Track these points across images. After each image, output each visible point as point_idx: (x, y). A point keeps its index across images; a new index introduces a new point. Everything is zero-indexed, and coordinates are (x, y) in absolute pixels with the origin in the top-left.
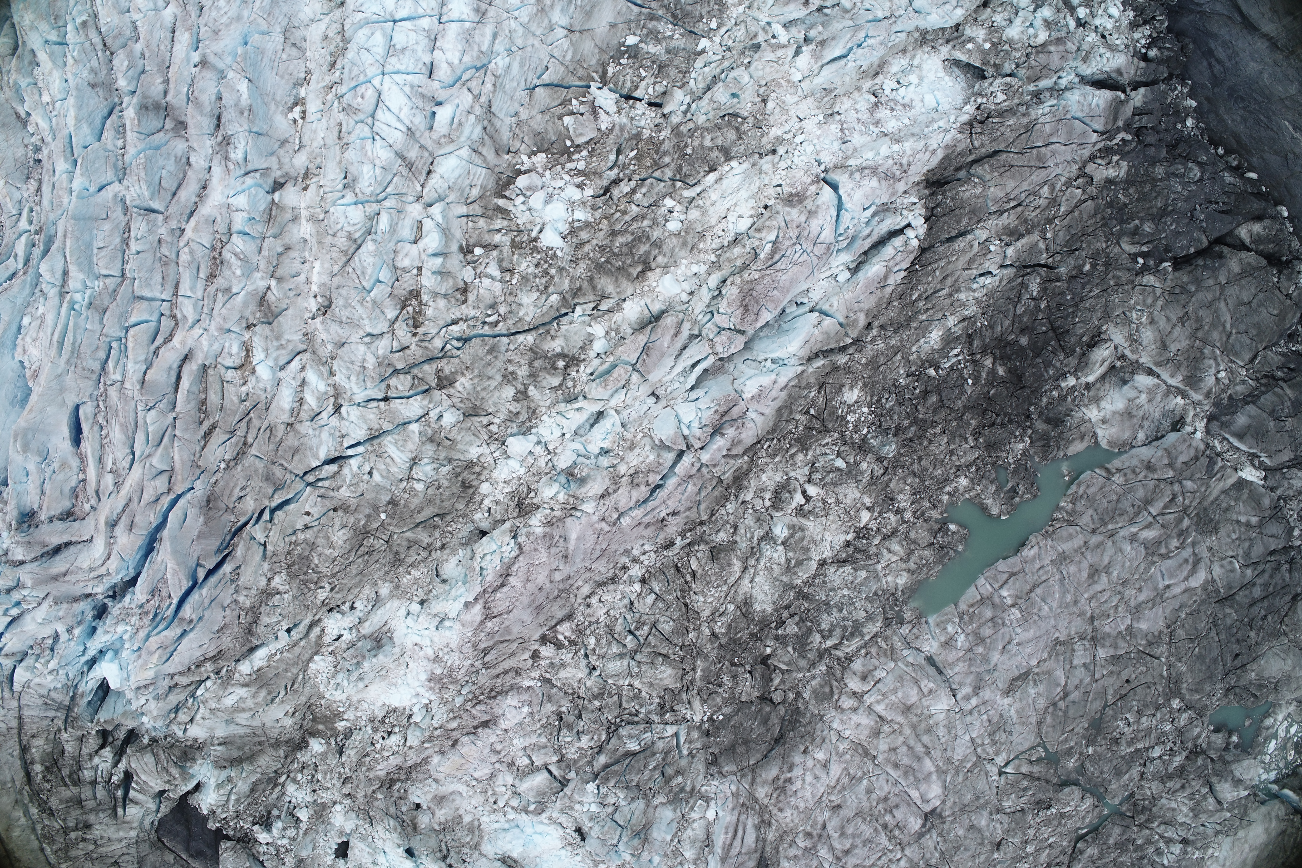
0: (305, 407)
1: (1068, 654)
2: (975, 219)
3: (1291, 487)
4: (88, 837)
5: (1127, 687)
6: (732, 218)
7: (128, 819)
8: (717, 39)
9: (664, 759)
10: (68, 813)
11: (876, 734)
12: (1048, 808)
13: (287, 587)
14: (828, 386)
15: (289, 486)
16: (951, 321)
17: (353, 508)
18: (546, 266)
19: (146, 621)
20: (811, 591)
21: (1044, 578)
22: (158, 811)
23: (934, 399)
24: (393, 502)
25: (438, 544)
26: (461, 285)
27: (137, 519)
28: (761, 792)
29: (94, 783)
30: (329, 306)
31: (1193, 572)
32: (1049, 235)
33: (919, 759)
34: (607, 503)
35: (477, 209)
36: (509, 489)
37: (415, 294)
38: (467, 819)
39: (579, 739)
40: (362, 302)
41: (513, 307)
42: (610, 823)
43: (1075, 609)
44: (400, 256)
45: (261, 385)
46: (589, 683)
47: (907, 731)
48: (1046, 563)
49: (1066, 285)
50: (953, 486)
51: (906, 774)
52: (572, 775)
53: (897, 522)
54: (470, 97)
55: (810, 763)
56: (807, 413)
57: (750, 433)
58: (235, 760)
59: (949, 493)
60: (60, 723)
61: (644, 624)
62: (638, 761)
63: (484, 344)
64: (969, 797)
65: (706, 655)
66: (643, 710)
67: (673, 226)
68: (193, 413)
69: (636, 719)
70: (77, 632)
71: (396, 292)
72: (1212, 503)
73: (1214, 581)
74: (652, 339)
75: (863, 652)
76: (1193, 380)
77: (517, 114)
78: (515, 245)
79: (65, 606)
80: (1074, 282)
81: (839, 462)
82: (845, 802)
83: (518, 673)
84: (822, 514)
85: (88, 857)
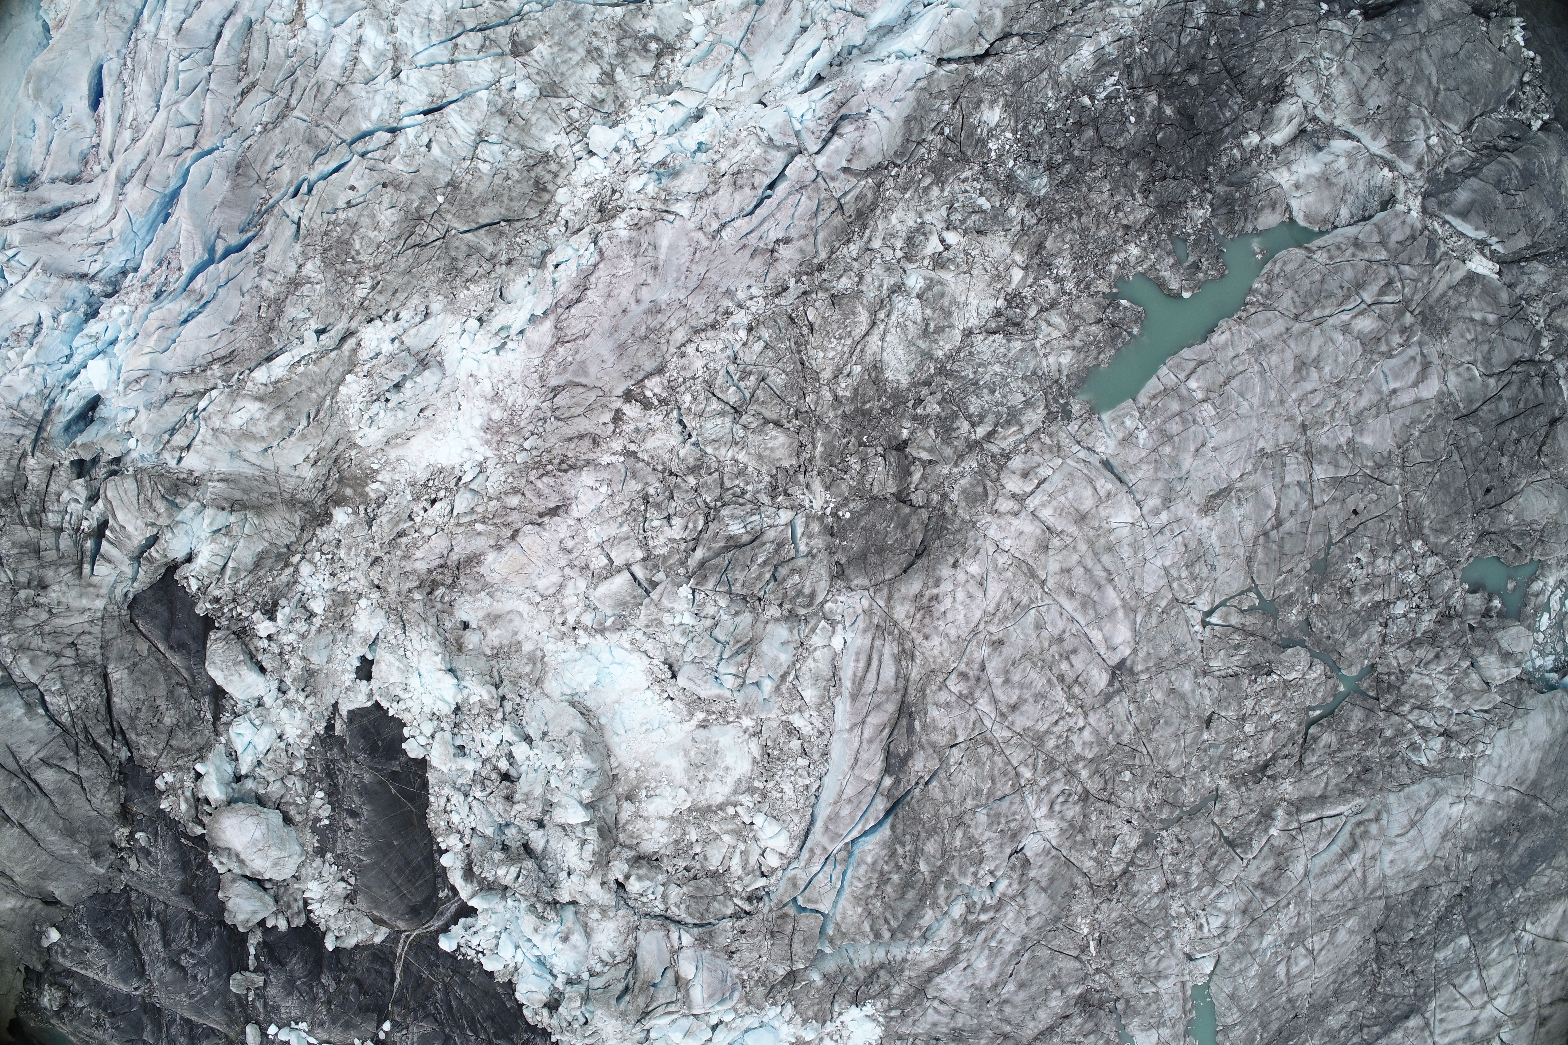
0: (359, 67)
1: (1278, 470)
3: (1532, 283)
4: (42, 600)
5: (1356, 520)
7: (95, 580)
9: (776, 551)
10: (21, 562)
11: (1043, 548)
12: (1269, 674)
13: (321, 276)
14: (963, 100)
15: (334, 153)
16: (1104, 38)
17: (406, 185)
19: (149, 294)
20: (955, 367)
21: (1240, 368)
22: (134, 579)
23: (1090, 133)
24: (453, 185)
25: (504, 258)
27: (153, 171)
28: (901, 611)
29: (59, 530)
31: (1423, 376)
33: (1100, 587)
34: (705, 206)
36: (590, 194)
38: (527, 647)
39: (670, 525)
42: (708, 641)
43: (1281, 410)
45: (312, 37)
46: (683, 454)
47: (1083, 547)
48: (1241, 351)
49: (1237, 19)
50: (1123, 255)
51: (1084, 605)
52: (660, 576)
53: (1057, 291)
55: (961, 577)
56: (941, 132)
57: (874, 138)
58: (237, 503)
59: (1117, 263)
60: (27, 444)
61: (750, 373)
62: (744, 554)
63: (567, 8)
64: (1166, 649)
65: (828, 426)
66: (749, 488)
68: (231, 68)
69: (741, 501)
70: (64, 318)
72: (1438, 300)
73: (1450, 394)
74: (758, 17)
75: (1023, 448)
76: (1399, 146)
79: (54, 280)
80: (1247, 20)
81: (982, 201)
82: (1008, 636)
83: (595, 441)
84: (964, 268)
85: (39, 629)
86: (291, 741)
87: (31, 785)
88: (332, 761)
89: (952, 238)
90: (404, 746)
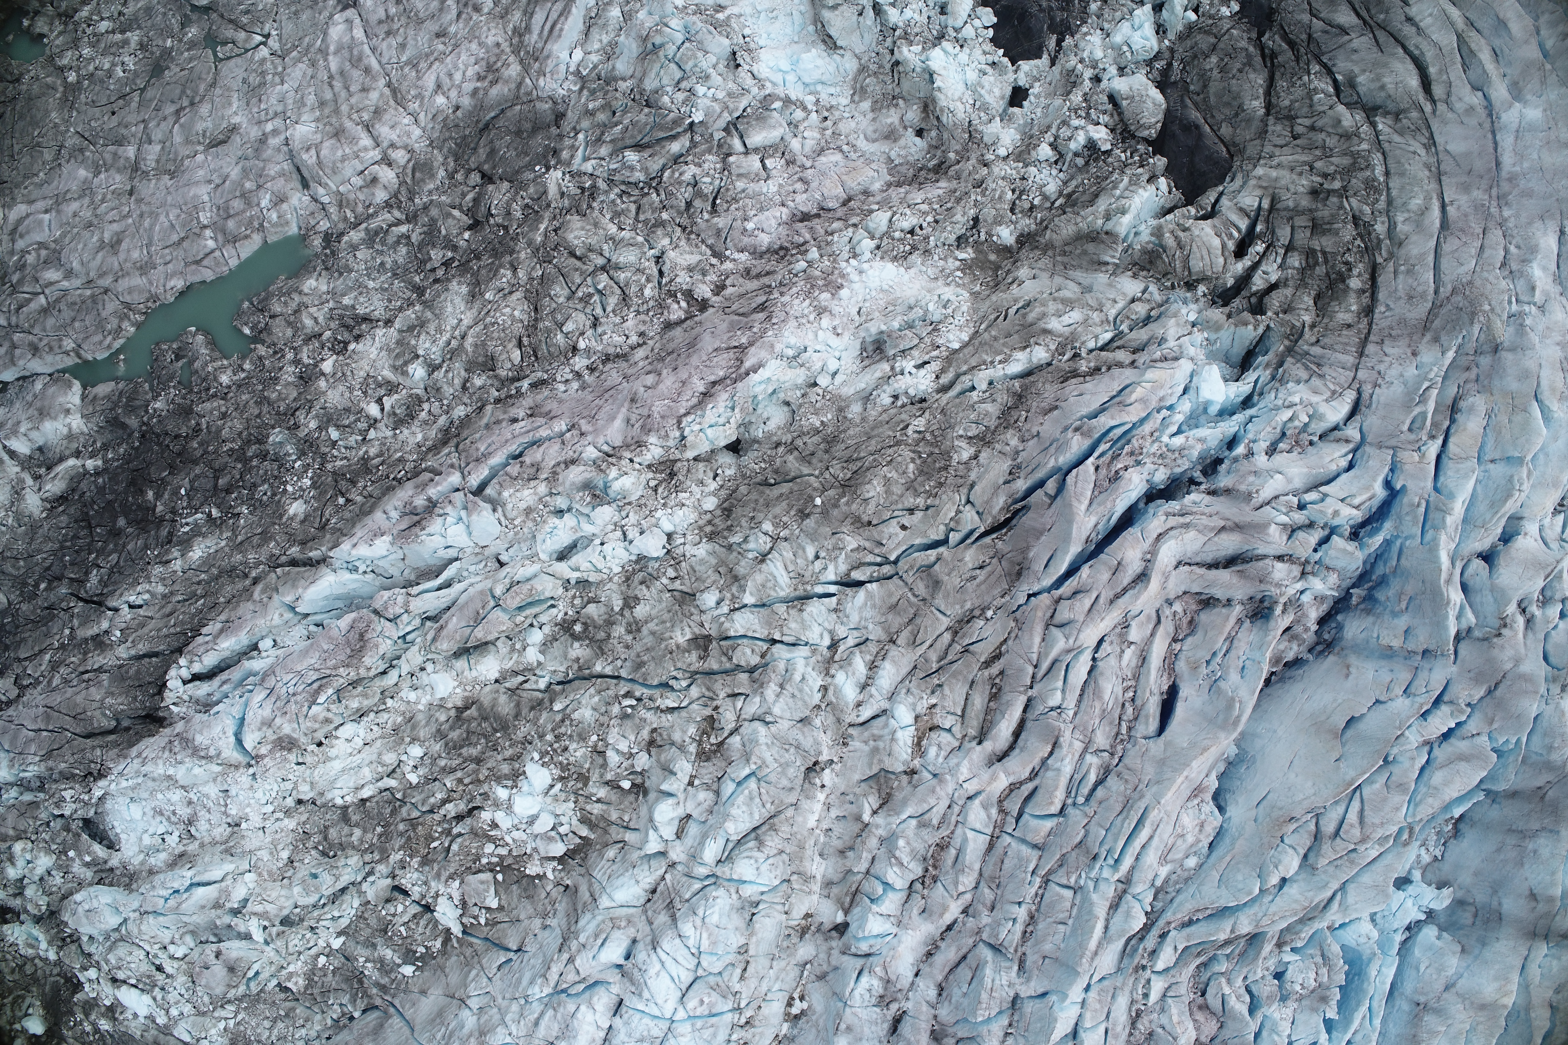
0: (868, 658)
1: (164, 158)
2: (123, 670)
4: (1318, 180)
5: (115, 106)
6: (359, 742)
7: (1259, 192)
8: (322, 943)
9: (603, 133)
10: (1332, 215)
11: (378, 112)
13: (956, 443)
14: (316, 525)
15: (912, 567)
16: (179, 564)
17: (849, 520)
18: (556, 746)
20: (409, 293)
21: (167, 251)
22: (1221, 194)
23: (222, 483)
24: (803, 515)
25: (781, 449)
26: (653, 751)
27: (1107, 578)
28: (514, 70)
29: (1289, 248)
30: (809, 770)
31: (19, 222)
32: (67, 632)
33: (342, 73)
34: (571, 454)
35: (615, 833)
36: (682, 495)
37: (703, 756)
38: (866, 105)
39: (694, 176)
40: (764, 764)
41: (603, 709)
42: (687, 68)
43: (144, 209)
44: (706, 805)
45: (912, 700)
46: (666, 241)
47: (344, 108)
48: (161, 268)
49: (66, 573)
50: (236, 378)
51: (360, 59)
52: (718, 135)
53: (301, 351)
54: (578, 962)
55: (454, 95)
56: (348, 501)
58: (1093, 240)
59: (243, 370)
60: (1309, 336)
61: (581, 299)
62: (632, 137)
63: (645, 676)
64: (304, 17)
65: (529, 245)
66: (612, 196)
67: (416, 751)
68: (1008, 689)
69: (623, 187)
70: (1242, 450)
71: (724, 764)
73: (3, 206)
74: (469, 630)
75: (371, 211)
77: (545, 927)
78: (584, 779)
79: (1243, 488)
80: (58, 574)
81: (334, 434)
82: (431, 40)
83: (747, 273)
84: (371, 381)
85: (1327, 153)
86: (1099, 32)
87: (1364, 13)
88: (1063, 9)
89: (373, 410)
90: (995, 20)
